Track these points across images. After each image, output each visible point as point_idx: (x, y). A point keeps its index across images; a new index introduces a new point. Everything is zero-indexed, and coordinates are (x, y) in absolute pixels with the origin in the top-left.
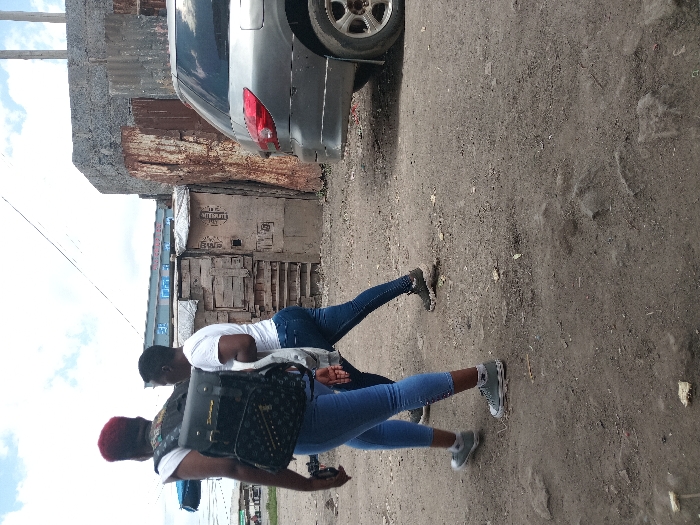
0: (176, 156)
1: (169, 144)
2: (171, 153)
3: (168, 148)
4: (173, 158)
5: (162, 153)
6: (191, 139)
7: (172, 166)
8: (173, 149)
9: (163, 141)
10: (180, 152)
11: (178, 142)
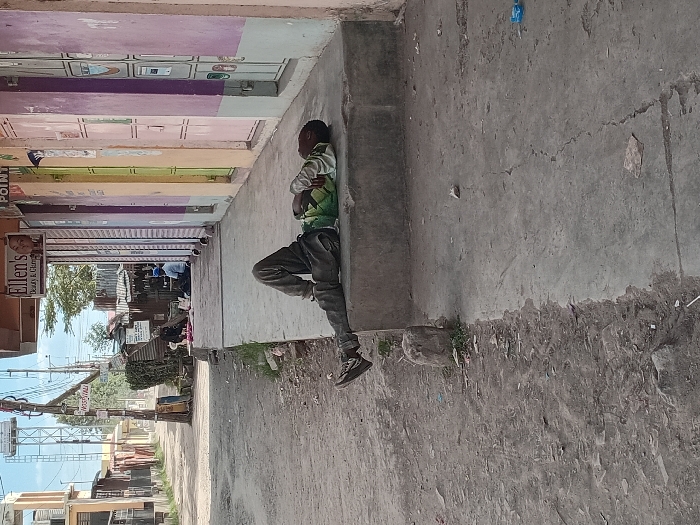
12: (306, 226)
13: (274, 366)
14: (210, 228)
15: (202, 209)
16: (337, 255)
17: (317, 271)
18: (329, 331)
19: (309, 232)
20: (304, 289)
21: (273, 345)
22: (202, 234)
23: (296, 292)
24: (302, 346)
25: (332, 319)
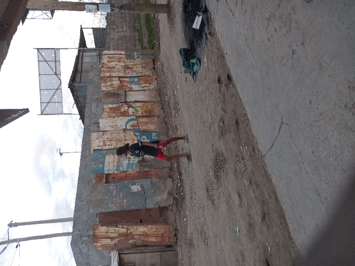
0: (114, 234)
1: (112, 229)
2: (112, 233)
3: (111, 231)
4: (113, 235)
5: (109, 234)
6: (121, 227)
7: (112, 239)
8: (113, 231)
9: (110, 228)
10: (116, 232)
11: (116, 228)
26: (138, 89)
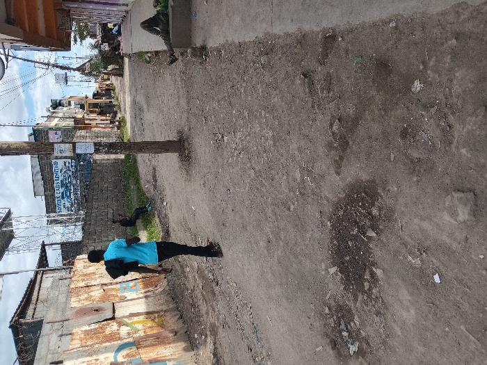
12: (157, 11)
13: (148, 59)
14: (127, 12)
15: (124, 5)
16: (168, 21)
17: (161, 27)
18: (165, 48)
19: (158, 13)
20: (157, 33)
21: (147, 52)
22: (124, 14)
23: (154, 33)
24: (157, 53)
25: (166, 44)
26: (136, 297)
